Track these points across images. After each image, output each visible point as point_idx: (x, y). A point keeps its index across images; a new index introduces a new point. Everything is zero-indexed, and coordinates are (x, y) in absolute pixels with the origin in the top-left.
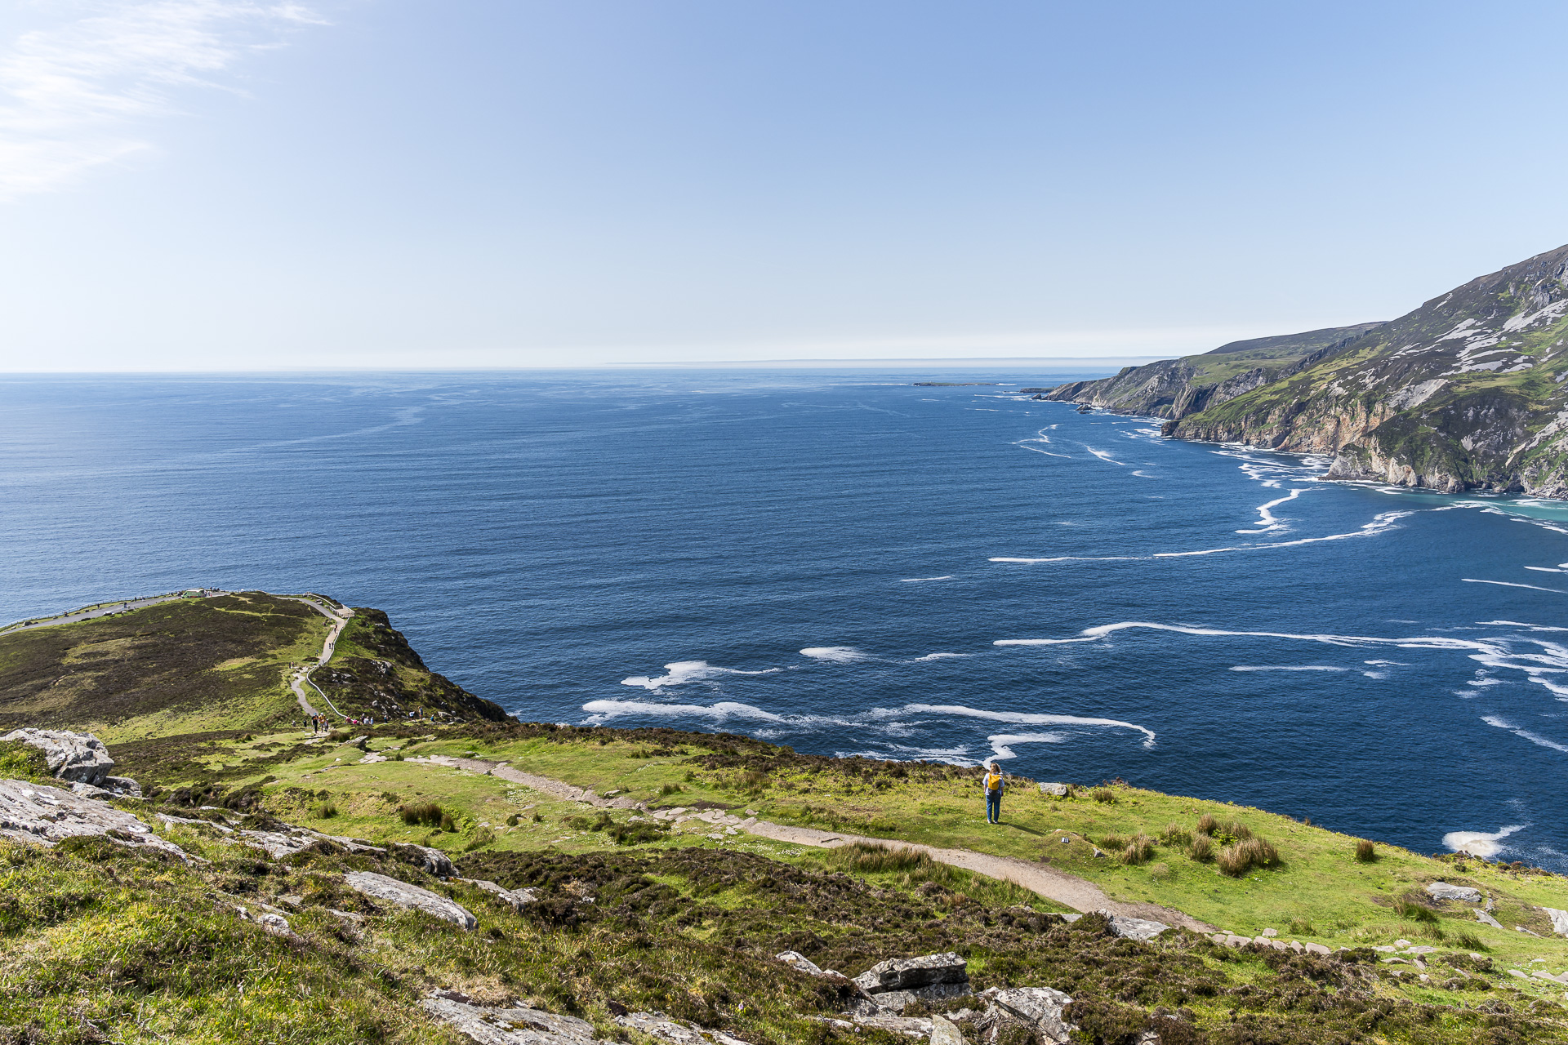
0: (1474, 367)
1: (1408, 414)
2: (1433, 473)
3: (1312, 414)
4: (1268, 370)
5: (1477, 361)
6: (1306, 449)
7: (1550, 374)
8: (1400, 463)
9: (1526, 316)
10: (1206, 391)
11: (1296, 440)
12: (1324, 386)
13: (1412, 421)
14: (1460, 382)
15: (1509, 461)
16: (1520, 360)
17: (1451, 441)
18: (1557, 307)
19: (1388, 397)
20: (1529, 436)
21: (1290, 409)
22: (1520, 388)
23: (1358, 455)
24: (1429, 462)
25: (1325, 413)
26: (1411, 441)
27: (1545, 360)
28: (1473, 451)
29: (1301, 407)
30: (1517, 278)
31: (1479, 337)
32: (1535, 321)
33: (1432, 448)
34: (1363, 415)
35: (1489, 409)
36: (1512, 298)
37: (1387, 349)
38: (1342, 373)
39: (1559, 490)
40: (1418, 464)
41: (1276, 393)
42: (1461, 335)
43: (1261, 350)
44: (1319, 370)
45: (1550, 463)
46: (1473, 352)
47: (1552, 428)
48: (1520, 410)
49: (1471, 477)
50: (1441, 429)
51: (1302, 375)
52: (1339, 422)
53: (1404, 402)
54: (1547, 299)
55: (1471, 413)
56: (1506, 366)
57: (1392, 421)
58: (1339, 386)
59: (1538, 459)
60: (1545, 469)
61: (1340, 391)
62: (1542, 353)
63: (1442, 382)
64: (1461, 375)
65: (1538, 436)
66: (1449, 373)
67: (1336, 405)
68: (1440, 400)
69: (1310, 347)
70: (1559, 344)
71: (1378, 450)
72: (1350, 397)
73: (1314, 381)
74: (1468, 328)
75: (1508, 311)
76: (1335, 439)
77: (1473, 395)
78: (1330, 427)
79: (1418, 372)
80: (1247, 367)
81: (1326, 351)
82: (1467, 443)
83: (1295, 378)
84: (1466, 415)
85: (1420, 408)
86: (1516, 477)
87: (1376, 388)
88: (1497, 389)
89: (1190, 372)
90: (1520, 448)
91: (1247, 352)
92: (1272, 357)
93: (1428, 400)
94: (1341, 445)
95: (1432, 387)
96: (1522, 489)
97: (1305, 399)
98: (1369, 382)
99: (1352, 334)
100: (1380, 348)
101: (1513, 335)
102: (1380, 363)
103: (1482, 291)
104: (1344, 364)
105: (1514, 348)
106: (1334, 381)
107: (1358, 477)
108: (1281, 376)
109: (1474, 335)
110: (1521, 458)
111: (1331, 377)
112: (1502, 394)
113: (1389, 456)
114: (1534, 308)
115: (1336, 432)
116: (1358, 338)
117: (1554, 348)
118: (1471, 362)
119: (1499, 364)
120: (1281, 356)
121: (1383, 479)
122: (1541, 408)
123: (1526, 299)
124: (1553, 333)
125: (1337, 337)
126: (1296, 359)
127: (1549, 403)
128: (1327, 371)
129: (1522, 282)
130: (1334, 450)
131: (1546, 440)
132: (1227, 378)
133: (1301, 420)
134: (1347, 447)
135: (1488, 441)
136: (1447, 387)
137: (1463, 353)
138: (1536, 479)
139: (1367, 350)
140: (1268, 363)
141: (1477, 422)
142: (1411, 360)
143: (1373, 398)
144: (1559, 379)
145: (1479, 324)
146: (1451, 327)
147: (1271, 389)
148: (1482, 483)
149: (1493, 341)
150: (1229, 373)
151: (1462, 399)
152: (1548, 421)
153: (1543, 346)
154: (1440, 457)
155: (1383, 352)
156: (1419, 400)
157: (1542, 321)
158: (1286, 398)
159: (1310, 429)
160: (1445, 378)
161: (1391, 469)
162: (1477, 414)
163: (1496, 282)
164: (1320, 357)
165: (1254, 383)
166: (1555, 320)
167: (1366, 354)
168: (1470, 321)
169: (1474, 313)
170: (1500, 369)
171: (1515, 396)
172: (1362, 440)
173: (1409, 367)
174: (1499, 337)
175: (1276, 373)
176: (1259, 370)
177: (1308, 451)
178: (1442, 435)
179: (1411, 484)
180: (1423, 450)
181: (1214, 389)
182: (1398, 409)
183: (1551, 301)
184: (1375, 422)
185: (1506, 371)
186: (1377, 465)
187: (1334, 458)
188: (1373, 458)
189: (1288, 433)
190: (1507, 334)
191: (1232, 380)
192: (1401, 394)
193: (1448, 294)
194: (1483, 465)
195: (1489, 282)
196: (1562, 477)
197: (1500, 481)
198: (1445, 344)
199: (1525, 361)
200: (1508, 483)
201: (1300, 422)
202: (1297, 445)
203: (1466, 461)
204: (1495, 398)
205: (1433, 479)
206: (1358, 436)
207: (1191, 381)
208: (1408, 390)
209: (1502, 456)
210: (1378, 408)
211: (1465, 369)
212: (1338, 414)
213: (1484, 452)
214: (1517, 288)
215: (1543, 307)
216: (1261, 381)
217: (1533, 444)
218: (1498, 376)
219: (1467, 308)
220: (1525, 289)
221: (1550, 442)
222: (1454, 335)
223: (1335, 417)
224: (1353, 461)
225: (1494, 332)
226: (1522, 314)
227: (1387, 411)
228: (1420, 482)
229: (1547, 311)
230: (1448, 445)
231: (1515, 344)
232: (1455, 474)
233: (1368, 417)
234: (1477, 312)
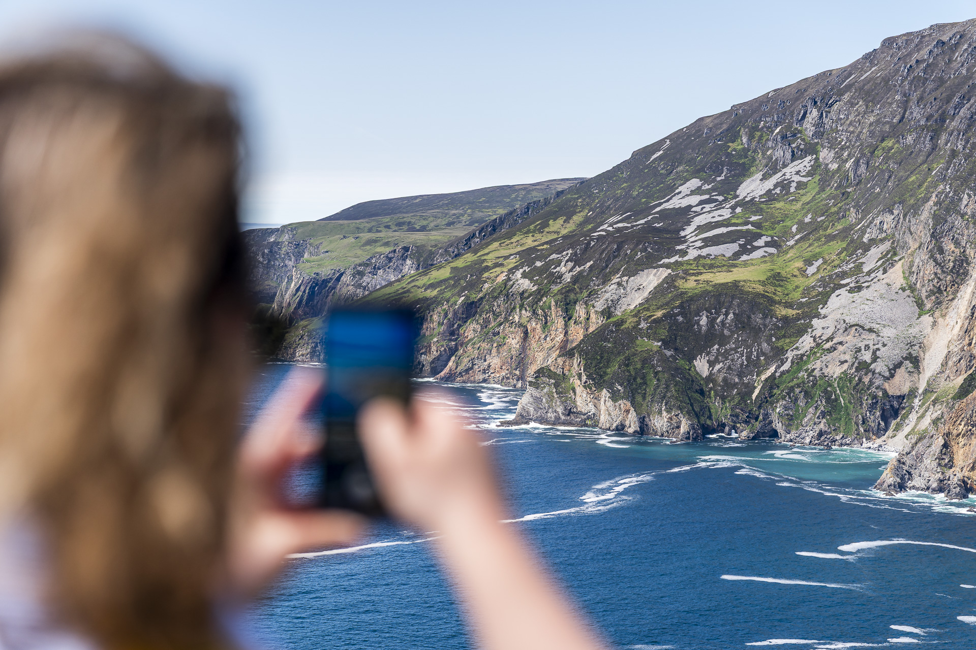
0: (704, 252)
1: (622, 322)
2: (660, 413)
3: (487, 322)
4: (420, 249)
5: (708, 242)
6: (481, 377)
7: (800, 264)
8: (615, 397)
9: (765, 178)
10: (325, 282)
11: (465, 363)
12: (502, 277)
13: (628, 332)
14: (686, 272)
15: (757, 392)
16: (760, 242)
17: (681, 362)
18: (801, 166)
19: (593, 294)
20: (778, 354)
21: (455, 313)
22: (763, 283)
23: (556, 385)
24: (653, 395)
25: (506, 319)
26: (627, 363)
27: (791, 243)
28: (710, 378)
29: (470, 310)
30: (750, 122)
31: (708, 207)
32: (776, 186)
33: (656, 373)
34: (560, 323)
35: (727, 314)
36: (745, 151)
37: (587, 220)
38: (527, 256)
39: (821, 434)
40: (639, 398)
41: (432, 286)
42: (685, 203)
43: (408, 217)
44: (494, 251)
45: (807, 395)
46: (701, 229)
47: (806, 343)
48: (765, 317)
49: (710, 417)
50: (666, 344)
51: (469, 258)
52: (526, 333)
53: (615, 303)
54: (788, 155)
55: (704, 321)
56: (744, 250)
57: (601, 334)
58: (524, 275)
59: (792, 389)
60: (801, 403)
61: (525, 284)
62: (787, 234)
63: (664, 273)
64: (688, 263)
65: (790, 355)
66: (672, 260)
67: (522, 306)
68: (663, 300)
69: (478, 215)
70: (807, 220)
71: (584, 378)
72: (540, 294)
73: (487, 269)
74: (693, 193)
75: (741, 171)
76: (521, 361)
77: (705, 293)
78: (514, 342)
79: (631, 258)
80: (387, 244)
81: (502, 221)
82: (702, 366)
83: (460, 263)
84: (698, 323)
85: (637, 313)
86: (766, 416)
87: (576, 280)
88: (735, 284)
89: (298, 250)
90: (769, 373)
91: (386, 219)
92: (423, 229)
93: (647, 300)
94: (532, 370)
95: (651, 279)
96: (775, 434)
97: (476, 296)
98: (568, 273)
99: (536, 196)
100: (578, 218)
101: (750, 205)
102: (578, 243)
103: (708, 138)
104: (529, 242)
105: (753, 224)
106: (517, 268)
107: (557, 421)
108: (438, 259)
109: (701, 203)
110: (771, 388)
111: (512, 262)
112: (742, 292)
113: (599, 385)
114: (773, 168)
115: (524, 348)
116: (547, 202)
117: (802, 226)
118: (699, 244)
119: (734, 247)
120: (437, 228)
121: (590, 421)
122: (791, 312)
123: (764, 154)
124: (798, 206)
125: (516, 199)
126: (460, 232)
127: (801, 305)
128: (505, 253)
129: (756, 129)
130: (521, 378)
131: (800, 361)
132: (358, 261)
133: (471, 330)
134: (540, 372)
135: (728, 362)
136: (669, 282)
137: (689, 230)
138: (791, 418)
139: (560, 221)
140: (418, 238)
141: (712, 337)
142: (620, 239)
143: (572, 296)
144: (811, 270)
145: (706, 187)
146: (670, 190)
147: (424, 280)
148: (724, 425)
149: (726, 213)
150: (359, 252)
151: (692, 299)
152: (801, 332)
153: (788, 223)
154: (667, 387)
155: (582, 224)
156: (635, 300)
157: (784, 185)
158: (448, 294)
159: (484, 345)
160: (667, 266)
161: (603, 407)
162: (712, 322)
163: (725, 127)
164: (494, 230)
165: (398, 269)
166: (800, 185)
167: (559, 227)
168: (694, 183)
169: (698, 171)
170: (737, 255)
171: (758, 295)
172: (560, 361)
173: (619, 249)
174: (733, 208)
175: (431, 255)
176: (406, 249)
177: (485, 381)
178: (669, 353)
179: (631, 430)
180: (644, 377)
181: (338, 279)
182: (607, 313)
183: (794, 158)
184: (577, 334)
185: (744, 257)
186: (583, 401)
187: (523, 390)
188: (579, 390)
189: (453, 351)
190: (743, 204)
191: (366, 265)
192: (610, 291)
193: (663, 141)
194: (723, 398)
195: (716, 126)
196: (823, 414)
197: (746, 422)
198: (665, 214)
199: (767, 244)
200: (758, 425)
201: (470, 334)
202: (467, 371)
203: (702, 392)
204: (733, 297)
205: (660, 422)
206: (554, 355)
207: (301, 265)
208: (619, 284)
209: (747, 385)
210: (580, 311)
211: (693, 254)
212: (524, 321)
213: (725, 380)
214: (751, 137)
215: (785, 166)
216: (409, 268)
217: (786, 367)
218: (735, 266)
219: (691, 162)
220: (761, 137)
221: (806, 363)
222: (676, 203)
223: (520, 325)
224: (550, 395)
225: (726, 200)
226: (759, 175)
227: (593, 316)
228: (643, 428)
229: (789, 171)
230: (677, 369)
231: (754, 218)
232: (688, 413)
233: (566, 325)
234: (702, 170)
